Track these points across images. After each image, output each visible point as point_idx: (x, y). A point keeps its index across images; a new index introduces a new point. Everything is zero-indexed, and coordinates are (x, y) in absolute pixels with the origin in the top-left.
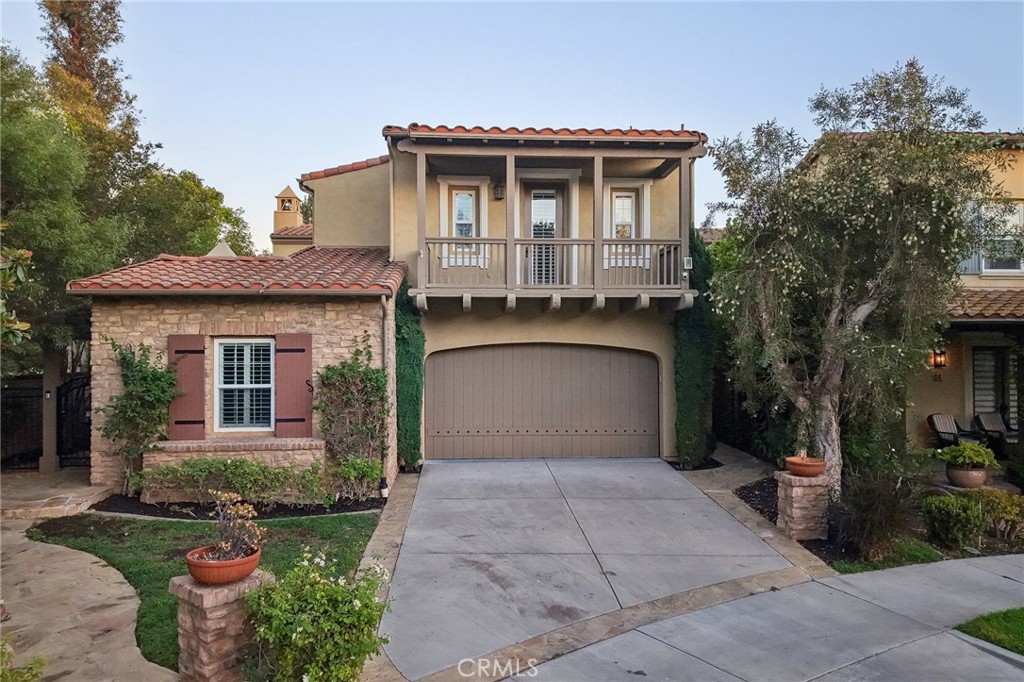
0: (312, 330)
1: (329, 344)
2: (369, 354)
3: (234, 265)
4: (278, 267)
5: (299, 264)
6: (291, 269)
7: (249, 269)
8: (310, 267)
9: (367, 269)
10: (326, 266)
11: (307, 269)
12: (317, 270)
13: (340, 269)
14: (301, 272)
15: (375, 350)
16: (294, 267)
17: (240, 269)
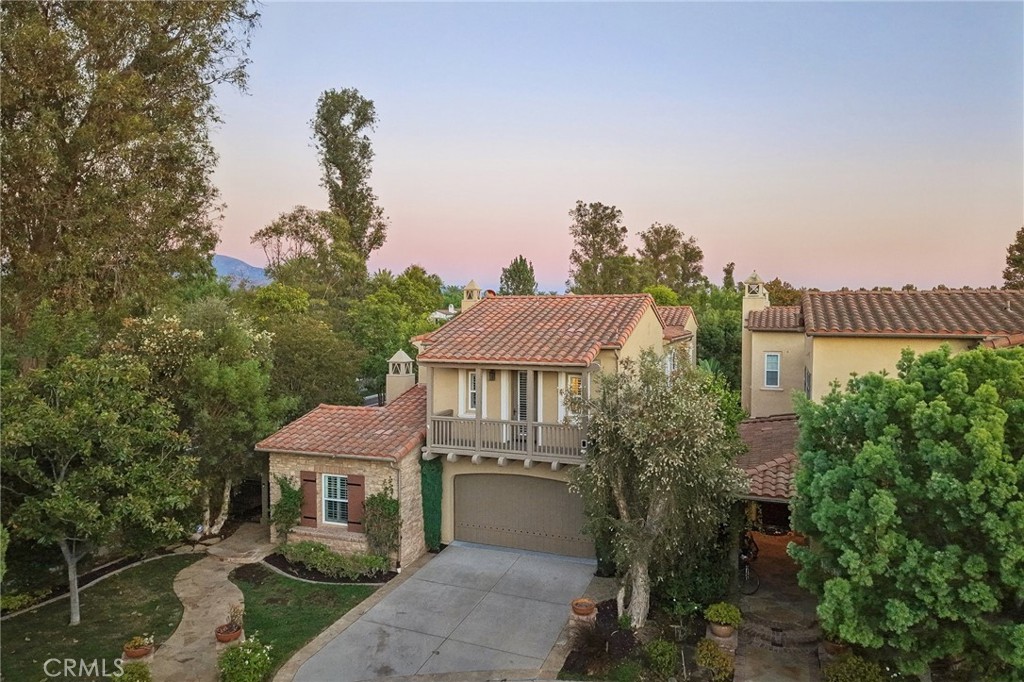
0: (365, 474)
1: (373, 482)
2: (392, 490)
3: (350, 416)
4: (368, 422)
5: (383, 417)
6: (371, 426)
7: (352, 423)
8: (384, 422)
9: (410, 427)
10: (393, 423)
11: (380, 426)
12: (383, 428)
13: (396, 427)
14: (372, 431)
15: (395, 488)
16: (376, 422)
17: (347, 424)
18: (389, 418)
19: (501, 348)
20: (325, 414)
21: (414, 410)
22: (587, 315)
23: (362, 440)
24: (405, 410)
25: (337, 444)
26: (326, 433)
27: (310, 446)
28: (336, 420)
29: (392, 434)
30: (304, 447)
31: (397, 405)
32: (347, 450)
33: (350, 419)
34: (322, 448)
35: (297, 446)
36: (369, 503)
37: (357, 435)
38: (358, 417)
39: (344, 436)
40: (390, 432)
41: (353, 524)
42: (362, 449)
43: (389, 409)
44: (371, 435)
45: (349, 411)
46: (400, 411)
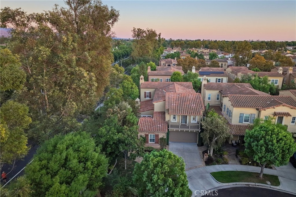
0: (159, 134)
3: (148, 121)
4: (153, 123)
5: (155, 121)
6: (155, 124)
7: (151, 123)
8: (157, 123)
9: (163, 124)
10: (159, 123)
11: (157, 124)
12: (158, 124)
13: (160, 124)
14: (157, 125)
15: (165, 136)
16: (155, 123)
17: (150, 124)
18: (157, 121)
19: (183, 111)
20: (142, 121)
21: (160, 119)
22: (192, 100)
23: (157, 128)
24: (158, 119)
25: (153, 129)
26: (148, 126)
27: (148, 130)
28: (146, 122)
29: (161, 126)
30: (147, 130)
31: (155, 118)
32: (156, 131)
33: (149, 122)
34: (151, 130)
35: (145, 130)
36: (160, 139)
37: (155, 126)
38: (150, 121)
39: (152, 127)
40: (160, 125)
41: (157, 143)
42: (159, 130)
43: (155, 119)
44: (158, 126)
45: (147, 120)
46: (157, 119)
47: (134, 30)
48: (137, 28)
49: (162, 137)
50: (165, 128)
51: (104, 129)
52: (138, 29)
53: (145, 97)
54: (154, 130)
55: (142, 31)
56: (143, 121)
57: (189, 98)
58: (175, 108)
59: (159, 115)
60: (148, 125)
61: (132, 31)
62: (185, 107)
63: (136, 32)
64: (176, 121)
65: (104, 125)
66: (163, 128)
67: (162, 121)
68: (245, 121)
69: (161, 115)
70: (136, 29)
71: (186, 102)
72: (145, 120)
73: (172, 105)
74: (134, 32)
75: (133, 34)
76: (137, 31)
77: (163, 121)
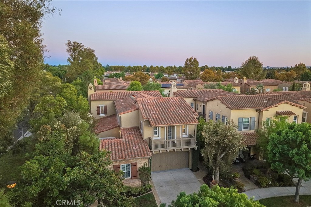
0: (137, 162)
1: (140, 164)
3: (116, 144)
4: (125, 145)
5: (127, 142)
6: (128, 146)
7: (121, 146)
8: (131, 144)
9: (141, 144)
10: (134, 144)
11: (131, 146)
12: (133, 146)
13: (137, 145)
14: (132, 148)
15: (147, 164)
16: (128, 144)
17: (119, 147)
18: (130, 142)
19: (171, 120)
20: (105, 144)
21: (134, 138)
22: (175, 105)
23: (133, 152)
24: (131, 138)
25: (127, 155)
26: (117, 151)
27: (119, 158)
28: (113, 146)
29: (139, 148)
30: (117, 158)
31: (125, 137)
32: (134, 156)
33: (118, 145)
34: (124, 157)
35: (114, 158)
36: (139, 170)
37: (129, 150)
38: (119, 143)
39: (124, 151)
40: (137, 147)
41: (134, 177)
42: (138, 155)
43: (125, 139)
44: (134, 150)
45: (113, 142)
46: (129, 139)
47: (68, 43)
48: (72, 41)
49: (143, 165)
50: (146, 150)
51: (35, 163)
52: (74, 43)
53: (99, 113)
54: (129, 156)
55: (79, 45)
56: (107, 144)
57: (171, 104)
58: (157, 117)
59: (130, 133)
60: (116, 149)
61: (66, 44)
62: (171, 115)
63: (71, 46)
64: (159, 138)
65: (36, 155)
66: (143, 151)
67: (138, 140)
68: (244, 128)
69: (133, 132)
70: (72, 43)
71: (169, 108)
72: (110, 142)
73: (152, 113)
74: (70, 45)
75: (67, 48)
76: (73, 44)
77: (140, 141)
